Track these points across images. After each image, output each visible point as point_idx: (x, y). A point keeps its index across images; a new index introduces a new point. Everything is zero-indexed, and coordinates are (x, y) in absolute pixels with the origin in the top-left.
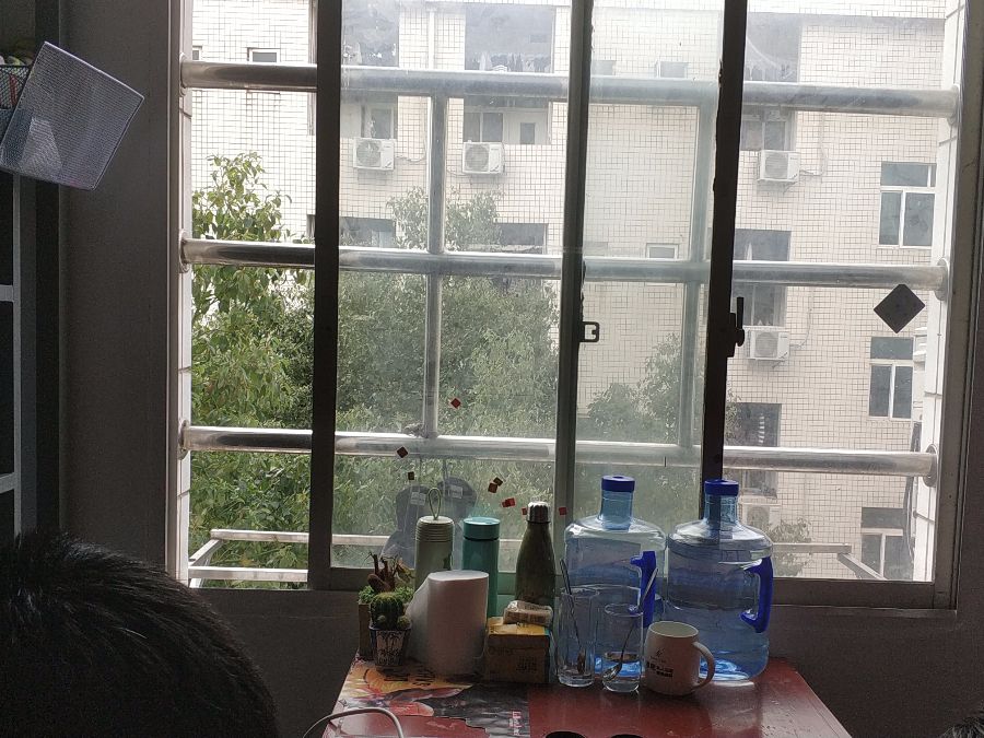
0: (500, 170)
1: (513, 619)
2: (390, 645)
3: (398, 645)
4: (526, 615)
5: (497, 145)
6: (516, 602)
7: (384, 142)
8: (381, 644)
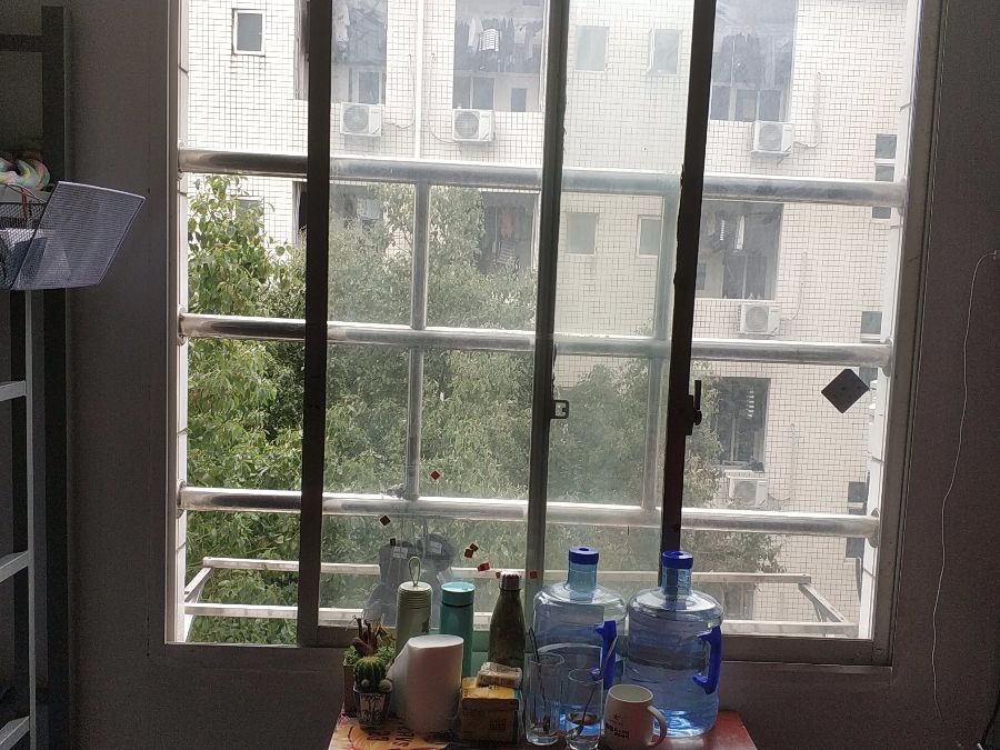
0: (489, 138)
1: (485, 682)
2: (372, 706)
3: (380, 705)
4: (497, 678)
5: (488, 112)
6: (489, 664)
7: (372, 107)
8: (364, 705)
